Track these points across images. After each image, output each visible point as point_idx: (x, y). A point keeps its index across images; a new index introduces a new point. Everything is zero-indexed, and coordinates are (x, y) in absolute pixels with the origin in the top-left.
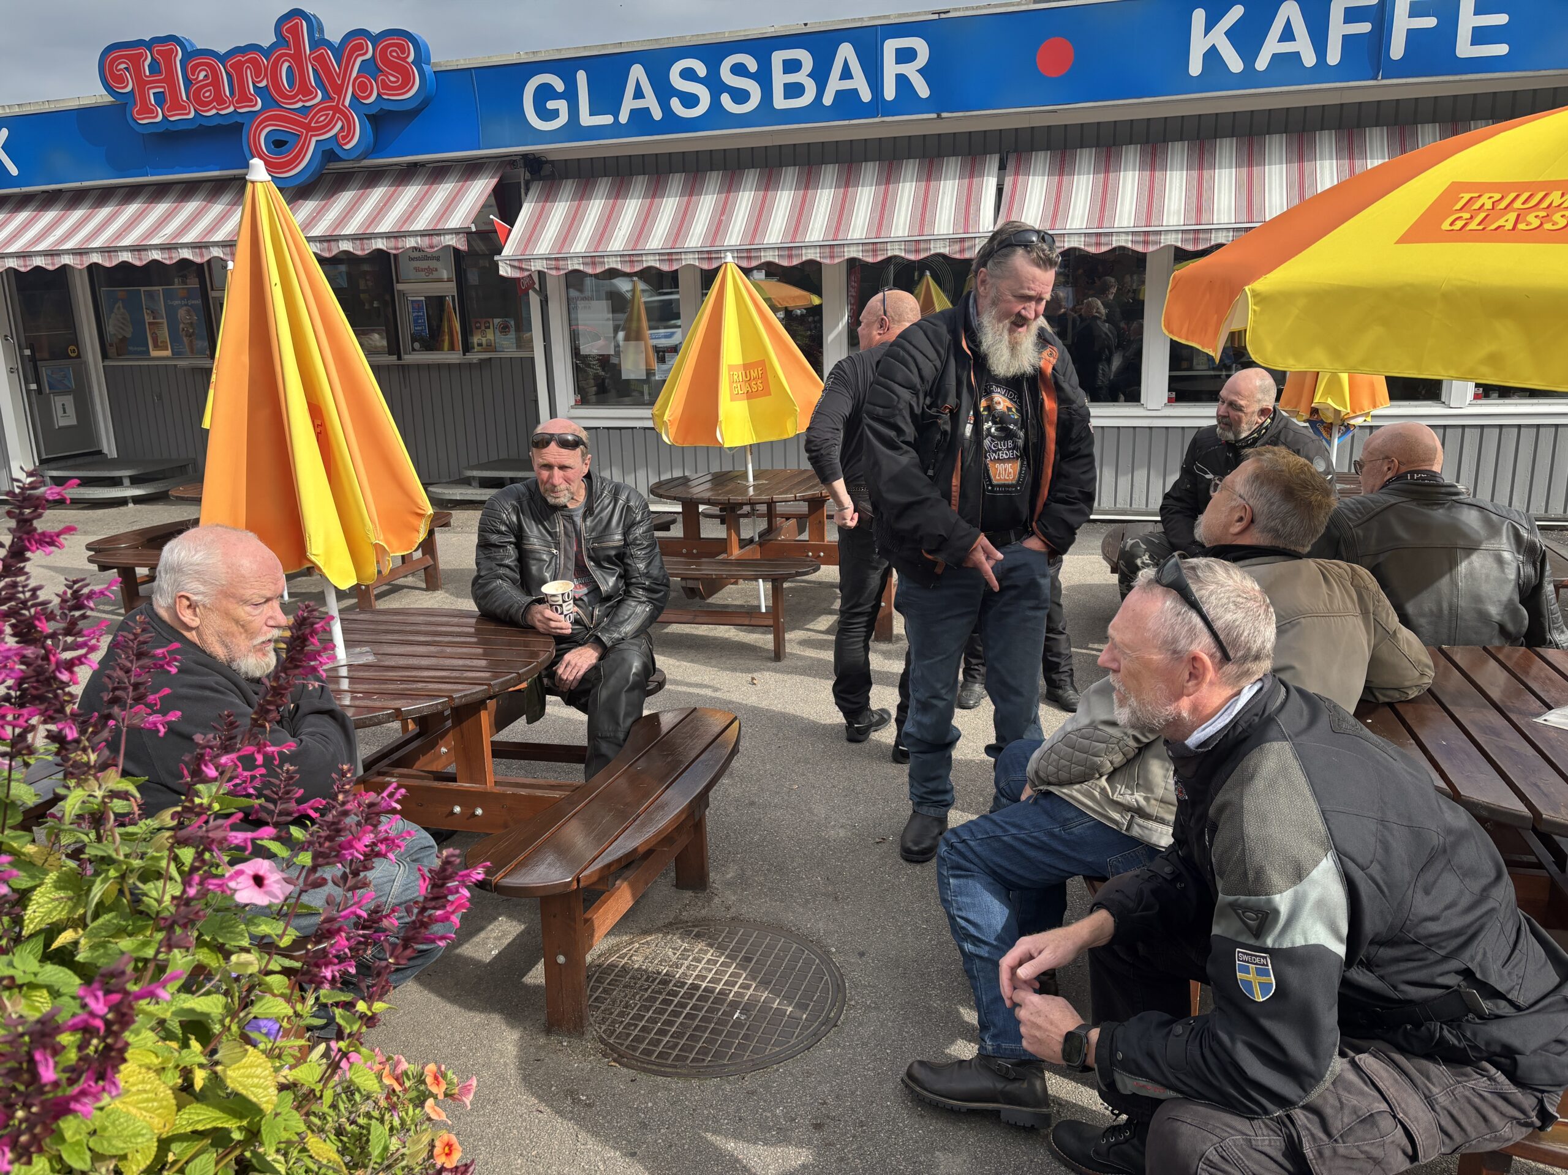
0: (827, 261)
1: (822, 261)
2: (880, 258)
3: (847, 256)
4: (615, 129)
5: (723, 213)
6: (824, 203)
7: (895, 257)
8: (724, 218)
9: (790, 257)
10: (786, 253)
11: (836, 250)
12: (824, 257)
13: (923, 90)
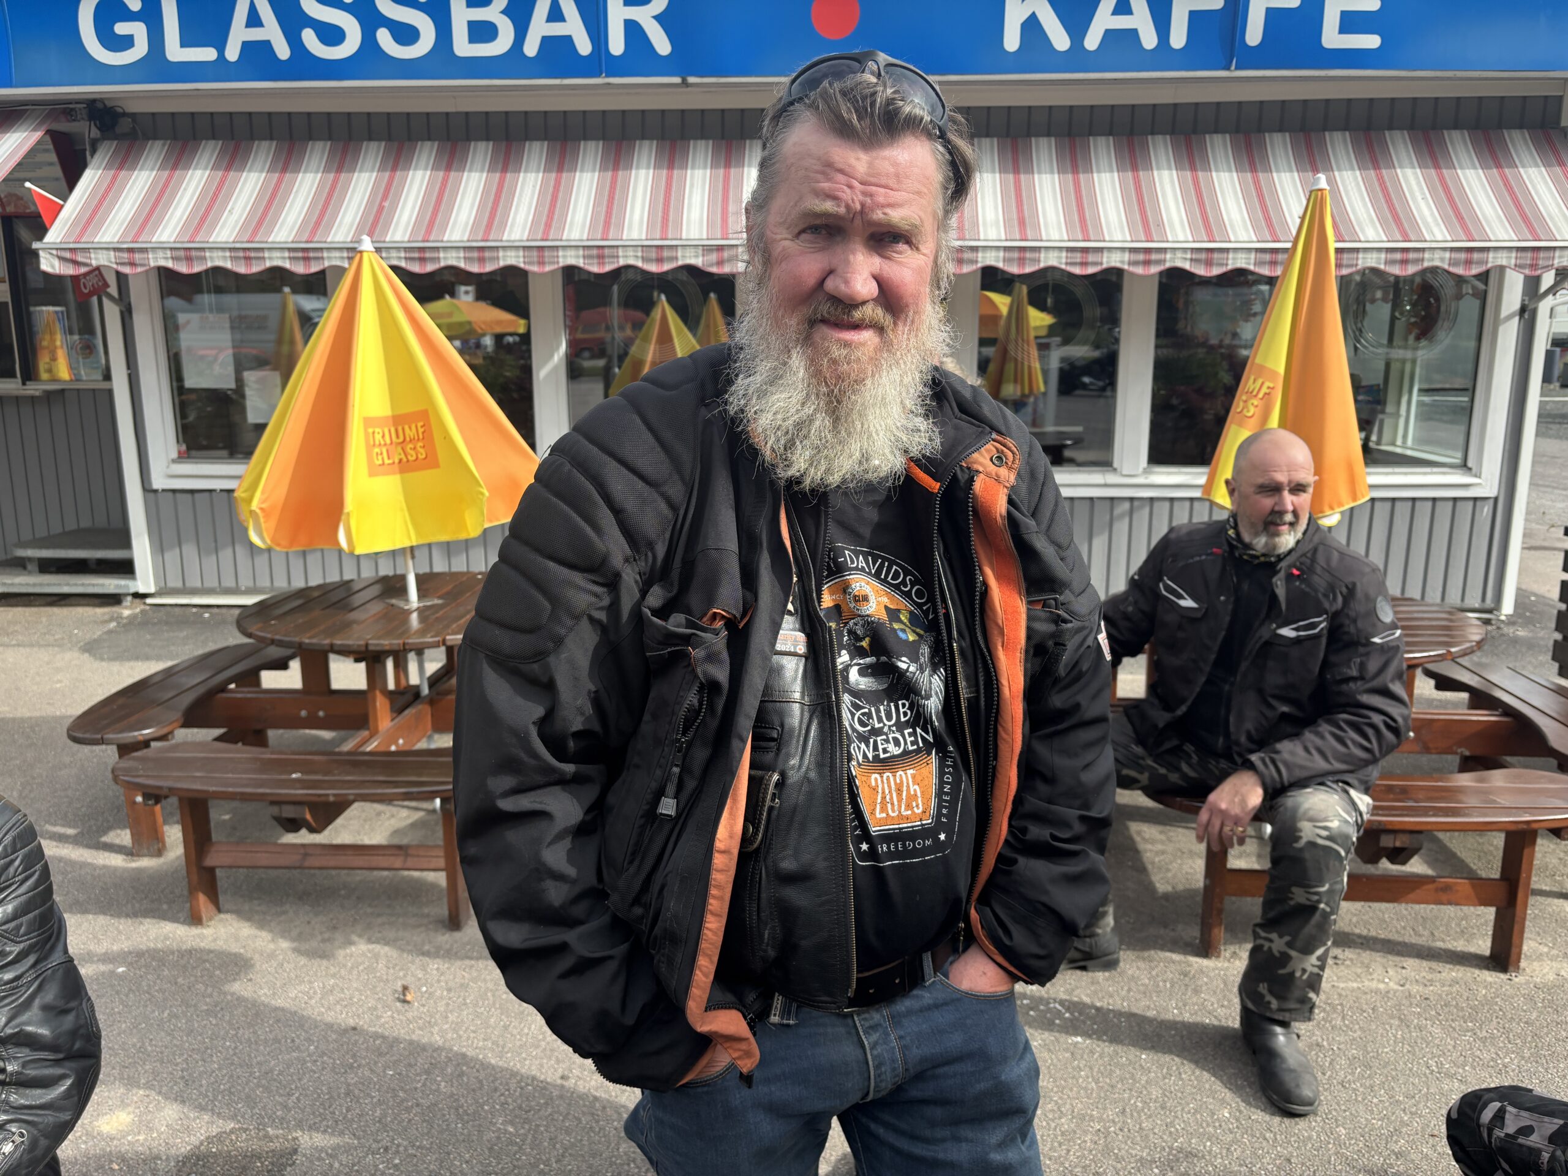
0: (534, 268)
1: (527, 267)
2: (608, 268)
3: (562, 262)
4: (220, 69)
5: (385, 197)
6: (528, 190)
7: (628, 267)
8: (386, 204)
9: (482, 260)
10: (475, 254)
11: (547, 253)
12: (530, 263)
13: (662, 45)
